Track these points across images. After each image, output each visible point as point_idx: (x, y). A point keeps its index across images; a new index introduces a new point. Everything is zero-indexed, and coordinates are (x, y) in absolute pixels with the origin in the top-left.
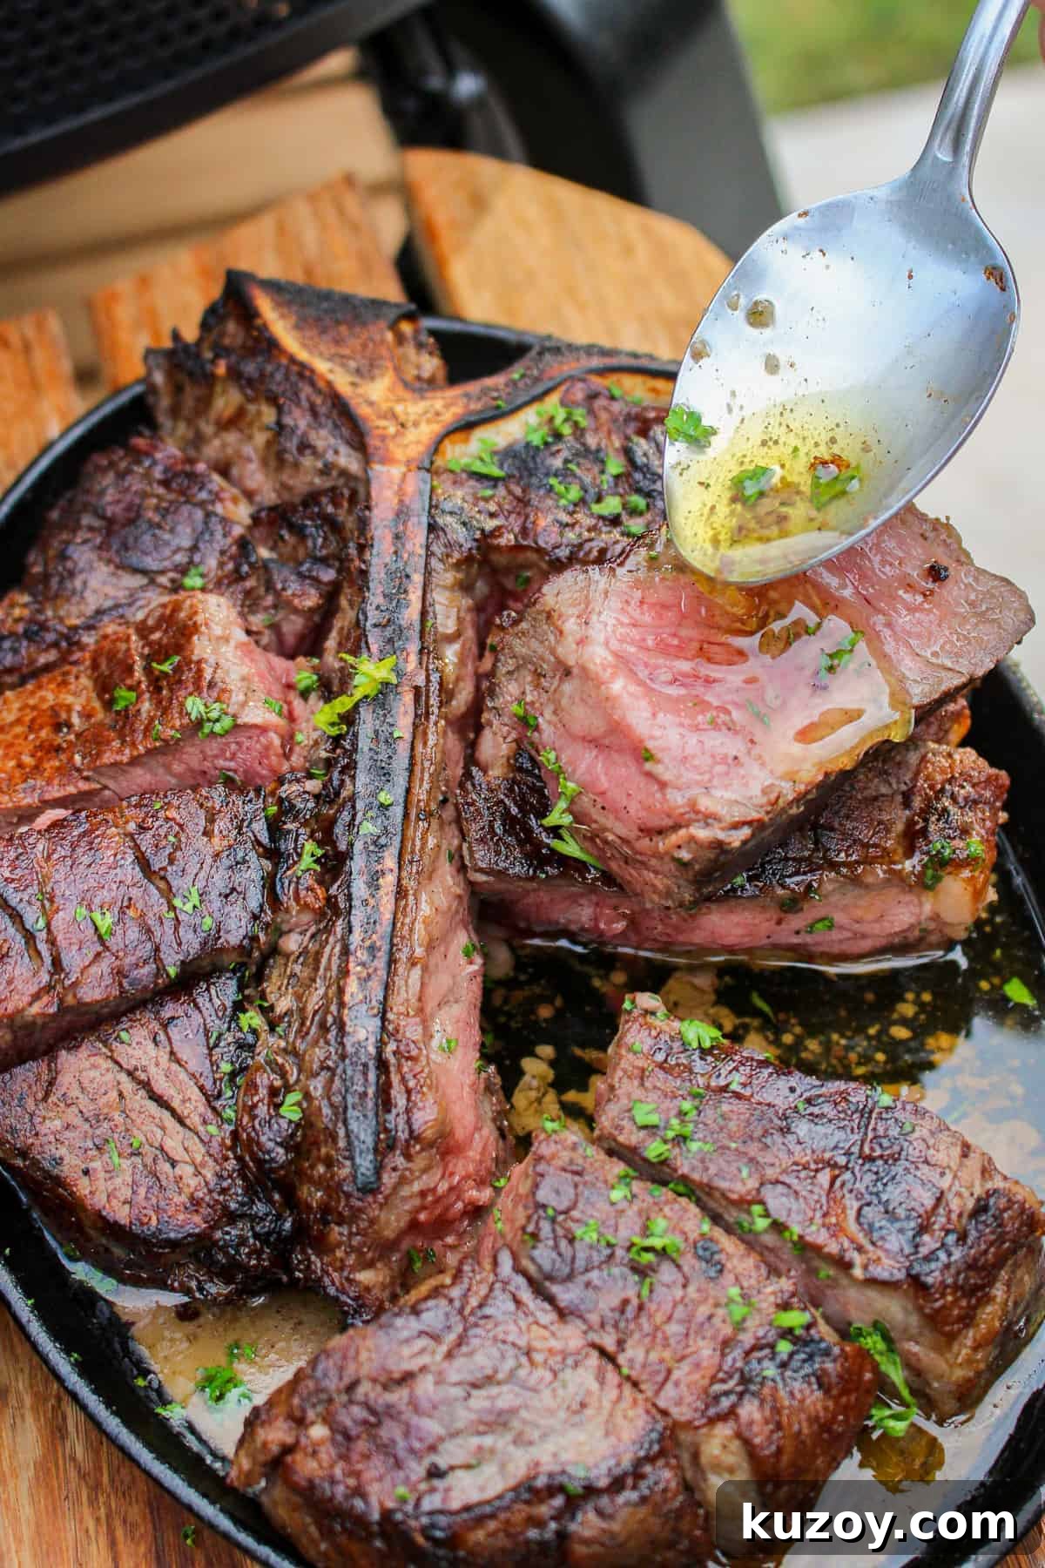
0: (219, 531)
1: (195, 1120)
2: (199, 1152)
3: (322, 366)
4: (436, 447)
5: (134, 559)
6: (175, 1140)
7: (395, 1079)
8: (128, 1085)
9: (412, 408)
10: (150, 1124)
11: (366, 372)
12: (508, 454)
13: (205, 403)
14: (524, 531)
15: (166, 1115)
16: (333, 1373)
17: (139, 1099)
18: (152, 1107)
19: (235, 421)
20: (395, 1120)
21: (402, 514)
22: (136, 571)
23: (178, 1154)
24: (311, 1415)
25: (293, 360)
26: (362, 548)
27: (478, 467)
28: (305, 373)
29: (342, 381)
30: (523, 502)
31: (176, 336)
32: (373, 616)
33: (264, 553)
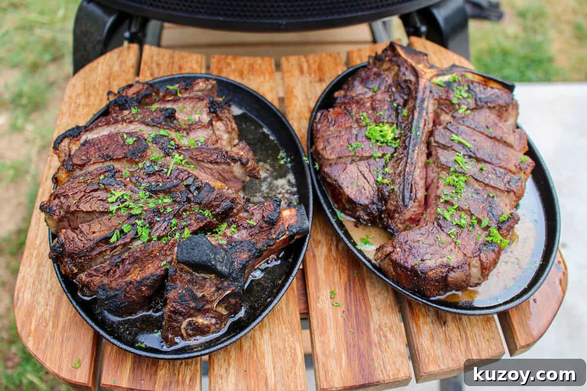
0: (385, 82)
1: (371, 183)
2: (371, 189)
3: (409, 60)
4: (432, 78)
5: (368, 86)
6: (366, 185)
7: (413, 187)
8: (359, 174)
9: (428, 71)
10: (362, 182)
11: (419, 62)
12: (445, 83)
13: (382, 65)
14: (447, 96)
15: (366, 181)
16: (403, 239)
17: (361, 177)
18: (363, 179)
19: (388, 69)
20: (413, 194)
21: (425, 88)
22: (367, 88)
23: (367, 189)
24: (397, 246)
25: (403, 58)
26: (416, 93)
27: (440, 83)
28: (406, 61)
29: (414, 64)
30: (447, 92)
31: (376, 53)
32: (417, 105)
33: (394, 89)
